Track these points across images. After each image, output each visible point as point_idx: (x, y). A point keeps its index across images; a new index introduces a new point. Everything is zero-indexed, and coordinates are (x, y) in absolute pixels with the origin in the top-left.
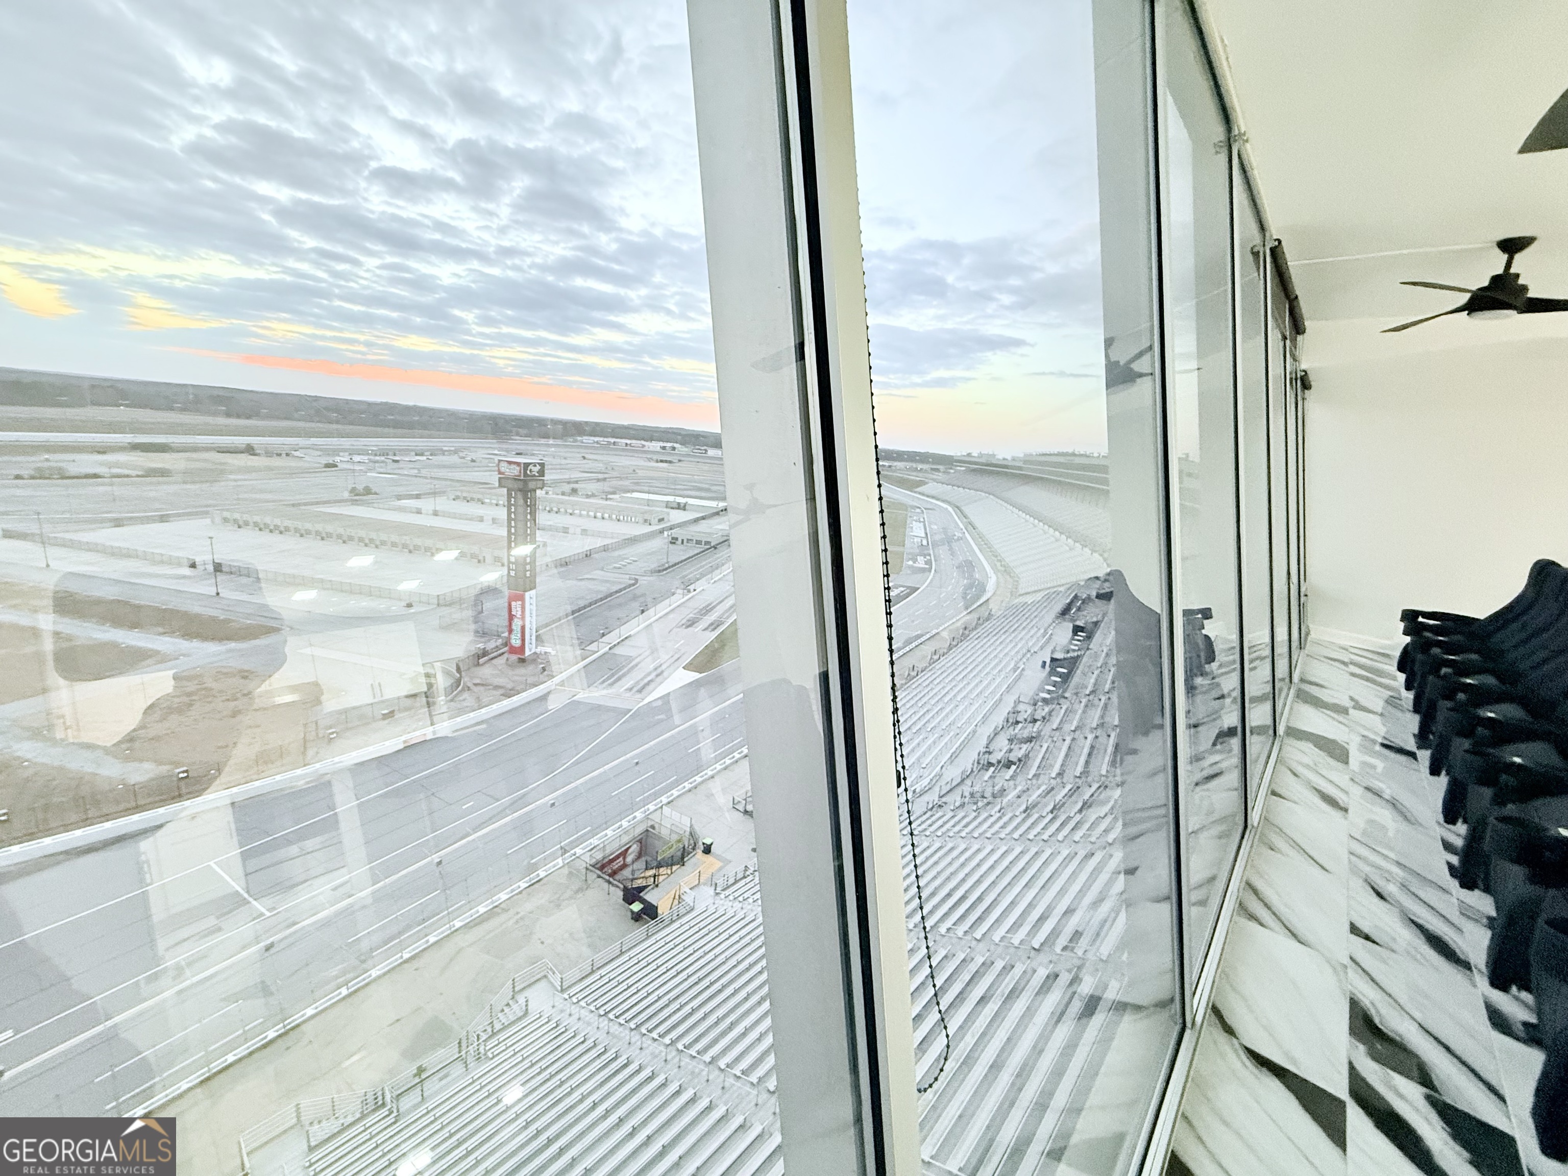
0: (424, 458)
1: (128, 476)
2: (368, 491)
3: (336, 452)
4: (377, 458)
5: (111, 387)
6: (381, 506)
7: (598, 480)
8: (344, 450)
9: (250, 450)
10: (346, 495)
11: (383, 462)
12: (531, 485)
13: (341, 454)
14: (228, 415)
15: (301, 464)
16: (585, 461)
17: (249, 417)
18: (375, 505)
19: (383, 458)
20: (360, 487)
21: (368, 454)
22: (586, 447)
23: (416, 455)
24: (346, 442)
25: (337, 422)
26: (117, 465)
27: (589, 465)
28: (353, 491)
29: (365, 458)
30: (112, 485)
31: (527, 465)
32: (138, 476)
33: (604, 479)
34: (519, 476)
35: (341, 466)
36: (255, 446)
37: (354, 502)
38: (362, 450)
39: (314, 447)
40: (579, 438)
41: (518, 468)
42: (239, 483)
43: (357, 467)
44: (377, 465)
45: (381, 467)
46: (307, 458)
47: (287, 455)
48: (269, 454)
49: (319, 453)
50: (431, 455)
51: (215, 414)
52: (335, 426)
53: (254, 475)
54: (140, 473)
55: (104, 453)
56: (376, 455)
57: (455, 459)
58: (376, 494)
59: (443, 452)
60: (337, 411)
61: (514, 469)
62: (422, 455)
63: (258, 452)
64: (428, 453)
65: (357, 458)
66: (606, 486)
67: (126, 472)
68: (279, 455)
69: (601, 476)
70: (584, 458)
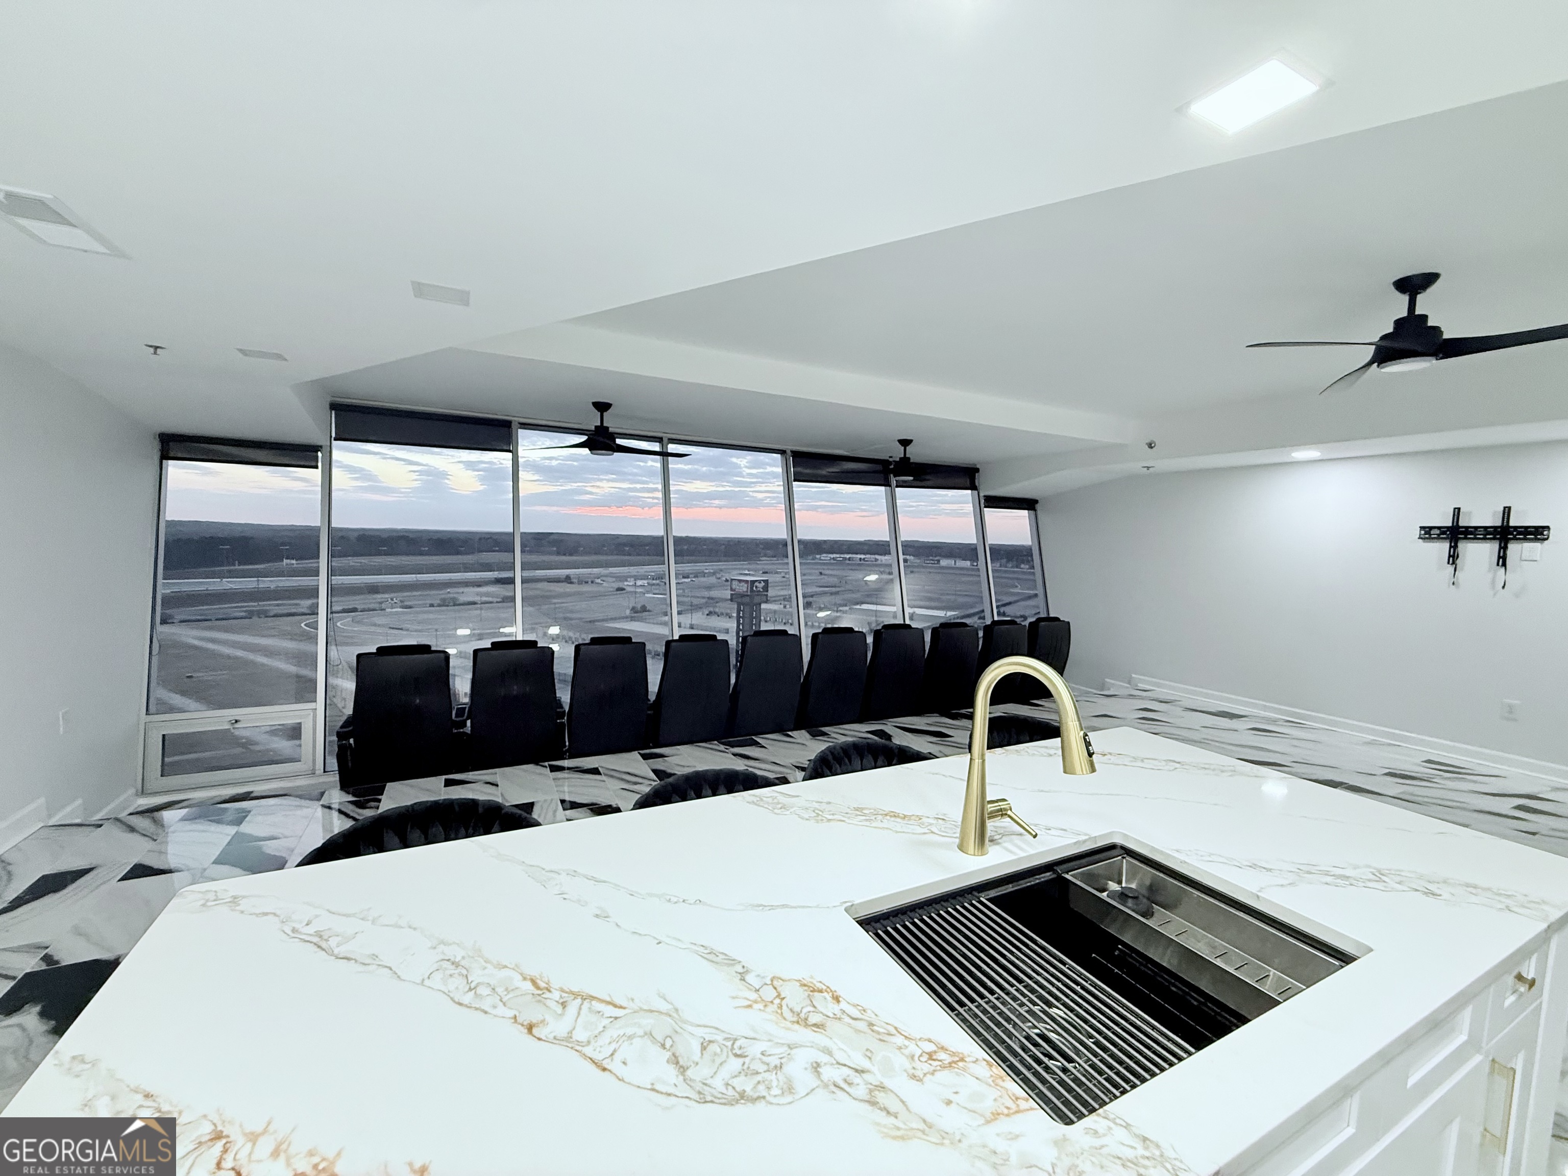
0: (689, 580)
1: (491, 602)
2: (644, 609)
3: (625, 578)
4: (654, 582)
5: (491, 538)
6: (652, 621)
7: (832, 594)
8: (631, 577)
9: (568, 580)
10: (628, 612)
11: (658, 584)
12: (757, 599)
13: (629, 579)
14: (558, 553)
15: (600, 589)
16: (823, 577)
17: (571, 555)
18: (648, 621)
19: (658, 582)
20: (639, 606)
21: (648, 579)
22: (824, 564)
23: (684, 577)
24: (633, 570)
25: (630, 555)
26: (487, 594)
27: (825, 580)
28: (634, 610)
29: (645, 582)
30: (481, 609)
31: (753, 582)
32: (497, 602)
33: (837, 593)
34: (747, 592)
35: (628, 589)
36: (572, 576)
37: (632, 619)
38: (645, 576)
39: (611, 575)
40: (818, 556)
41: (746, 585)
42: (557, 606)
43: (639, 590)
44: (653, 587)
45: (656, 589)
46: (605, 584)
47: (592, 582)
48: (580, 582)
49: (614, 579)
50: (695, 577)
51: (550, 553)
52: (627, 558)
53: (569, 599)
54: (498, 600)
55: (479, 586)
56: (653, 579)
57: (712, 580)
58: (649, 611)
59: (704, 575)
60: (632, 546)
61: (742, 586)
62: (688, 577)
63: (573, 580)
64: (693, 576)
65: (639, 583)
66: (838, 599)
67: (490, 599)
68: (587, 582)
69: (834, 589)
70: (821, 573)
